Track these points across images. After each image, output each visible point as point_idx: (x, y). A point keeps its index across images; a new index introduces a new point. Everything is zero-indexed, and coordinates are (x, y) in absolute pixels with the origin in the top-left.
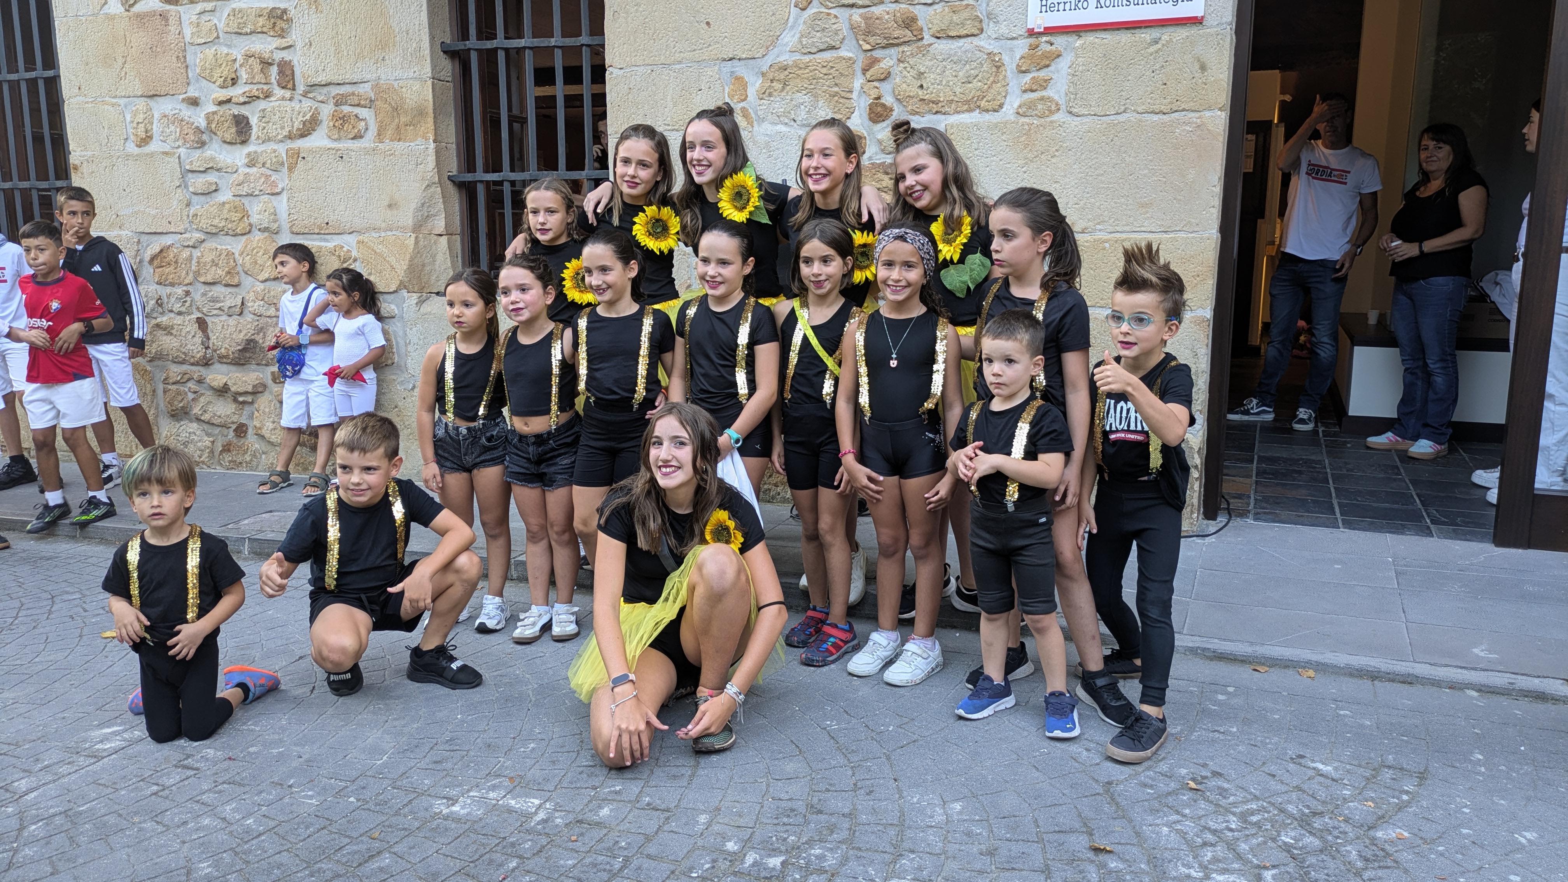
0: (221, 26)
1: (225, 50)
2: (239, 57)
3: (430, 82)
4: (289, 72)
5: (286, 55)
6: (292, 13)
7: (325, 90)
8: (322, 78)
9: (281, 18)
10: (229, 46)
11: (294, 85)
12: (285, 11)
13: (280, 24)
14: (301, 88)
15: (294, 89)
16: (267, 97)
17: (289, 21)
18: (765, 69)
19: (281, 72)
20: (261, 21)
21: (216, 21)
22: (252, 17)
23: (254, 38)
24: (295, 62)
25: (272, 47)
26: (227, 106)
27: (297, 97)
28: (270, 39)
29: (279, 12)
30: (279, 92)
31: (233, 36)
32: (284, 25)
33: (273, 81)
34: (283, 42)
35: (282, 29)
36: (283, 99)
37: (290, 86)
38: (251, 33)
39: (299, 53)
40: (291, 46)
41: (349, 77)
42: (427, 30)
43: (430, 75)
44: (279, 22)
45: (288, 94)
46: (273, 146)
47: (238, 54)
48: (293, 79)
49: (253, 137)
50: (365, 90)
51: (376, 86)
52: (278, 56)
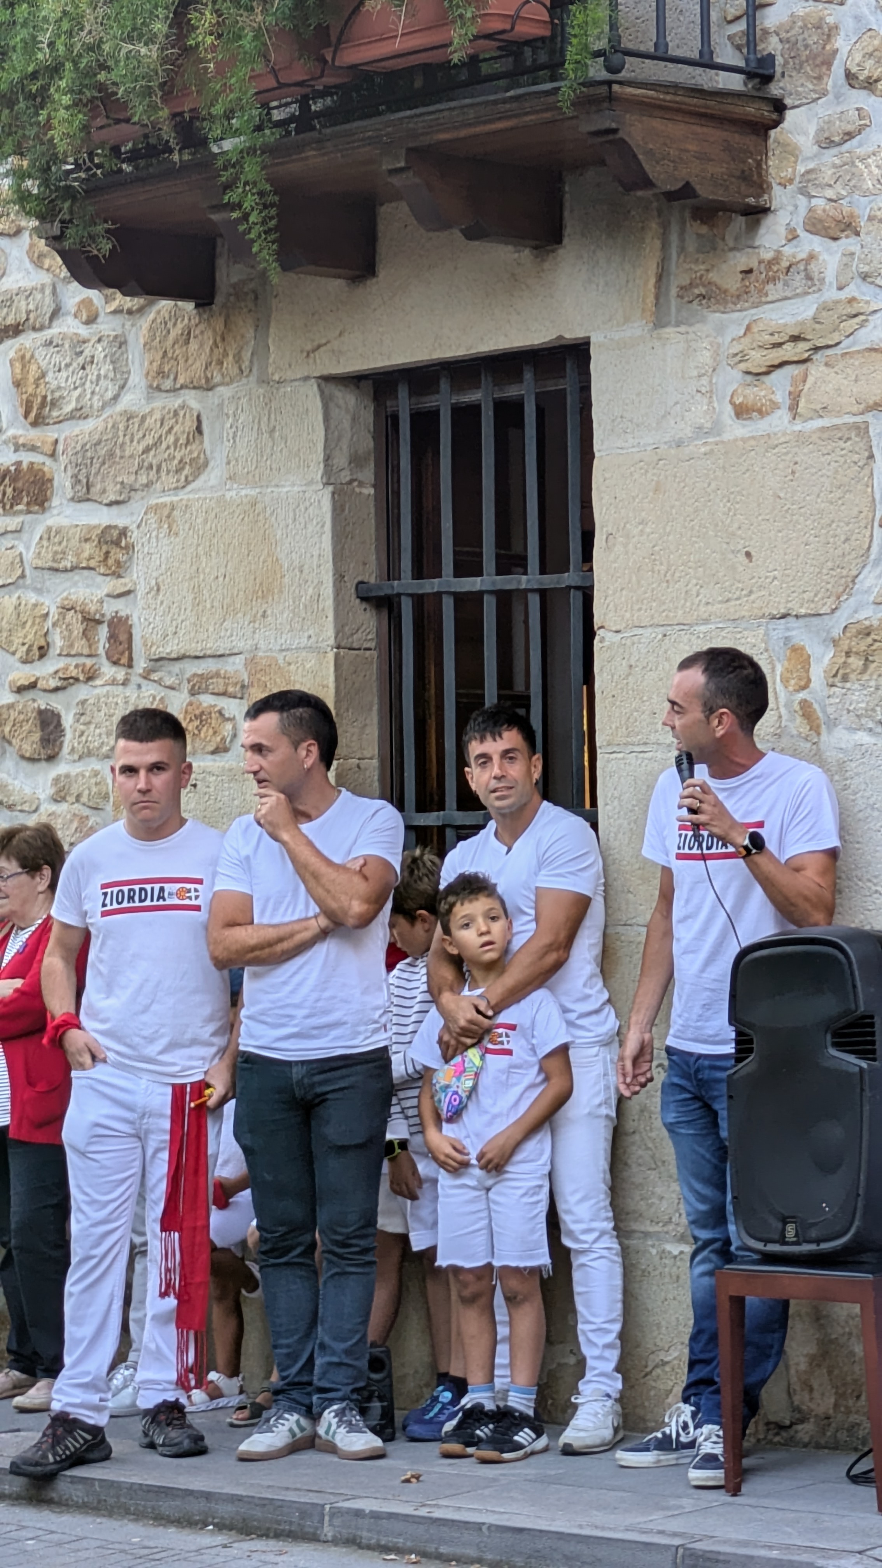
0: (29, 556)
1: (32, 597)
2: (53, 610)
3: (331, 656)
4: (123, 637)
5: (120, 607)
6: (134, 536)
7: (176, 667)
8: (171, 648)
9: (117, 543)
10: (39, 591)
11: (131, 659)
12: (124, 532)
13: (117, 554)
14: (140, 664)
15: (130, 666)
16: (90, 679)
17: (129, 548)
18: (837, 632)
19: (113, 637)
20: (88, 549)
21: (21, 548)
22: (74, 543)
23: (76, 576)
24: (134, 620)
25: (101, 593)
26: (30, 695)
27: (135, 679)
28: (100, 579)
29: (115, 533)
30: (108, 671)
31: (47, 574)
32: (121, 556)
33: (101, 651)
34: (119, 585)
35: (118, 563)
36: (113, 682)
37: (124, 660)
38: (73, 569)
39: (141, 603)
40: (128, 592)
41: (212, 646)
42: (330, 565)
43: (332, 642)
44: (114, 550)
45: (120, 674)
46: (94, 764)
47: (51, 604)
48: (130, 648)
49: (66, 749)
50: (235, 666)
51: (251, 662)
52: (111, 608)
